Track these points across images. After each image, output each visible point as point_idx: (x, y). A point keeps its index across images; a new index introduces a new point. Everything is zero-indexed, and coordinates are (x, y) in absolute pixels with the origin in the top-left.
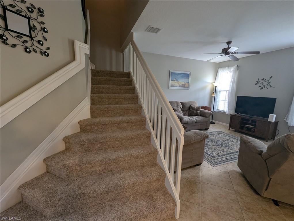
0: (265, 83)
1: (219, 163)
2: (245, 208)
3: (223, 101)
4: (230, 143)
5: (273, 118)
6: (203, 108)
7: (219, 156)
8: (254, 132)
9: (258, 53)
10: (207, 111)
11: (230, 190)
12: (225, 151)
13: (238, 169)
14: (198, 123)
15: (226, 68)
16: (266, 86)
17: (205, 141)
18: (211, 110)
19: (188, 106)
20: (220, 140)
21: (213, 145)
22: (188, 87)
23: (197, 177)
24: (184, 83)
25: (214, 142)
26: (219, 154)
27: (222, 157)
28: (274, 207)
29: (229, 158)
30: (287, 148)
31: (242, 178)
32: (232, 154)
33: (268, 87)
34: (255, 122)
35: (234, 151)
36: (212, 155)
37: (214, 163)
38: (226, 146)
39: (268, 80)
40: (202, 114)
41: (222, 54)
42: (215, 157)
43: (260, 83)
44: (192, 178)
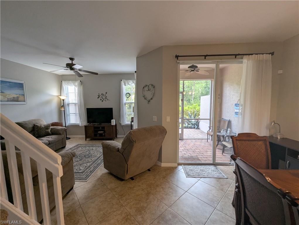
0: (104, 97)
1: (89, 175)
2: (120, 197)
3: (74, 114)
4: (92, 152)
5: (113, 122)
6: (53, 124)
7: (87, 168)
8: (105, 136)
9: (97, 74)
10: (60, 127)
11: (107, 191)
12: (90, 161)
13: (106, 171)
14: (52, 143)
15: (70, 81)
16: (105, 99)
17: (72, 160)
18: (63, 126)
19: (31, 126)
20: (82, 154)
21: (77, 161)
22: (25, 101)
23: (73, 204)
24: (15, 96)
25: (77, 158)
26: (86, 167)
27: (89, 168)
28: (132, 181)
29: (96, 165)
30: (132, 140)
31: (111, 176)
32: (97, 161)
33: (106, 100)
34: (103, 128)
35: (97, 158)
36: (81, 171)
37: (85, 178)
38: (89, 156)
39: (105, 95)
40: (54, 133)
41: (67, 68)
42: (84, 172)
43: (100, 96)
44: (69, 210)
